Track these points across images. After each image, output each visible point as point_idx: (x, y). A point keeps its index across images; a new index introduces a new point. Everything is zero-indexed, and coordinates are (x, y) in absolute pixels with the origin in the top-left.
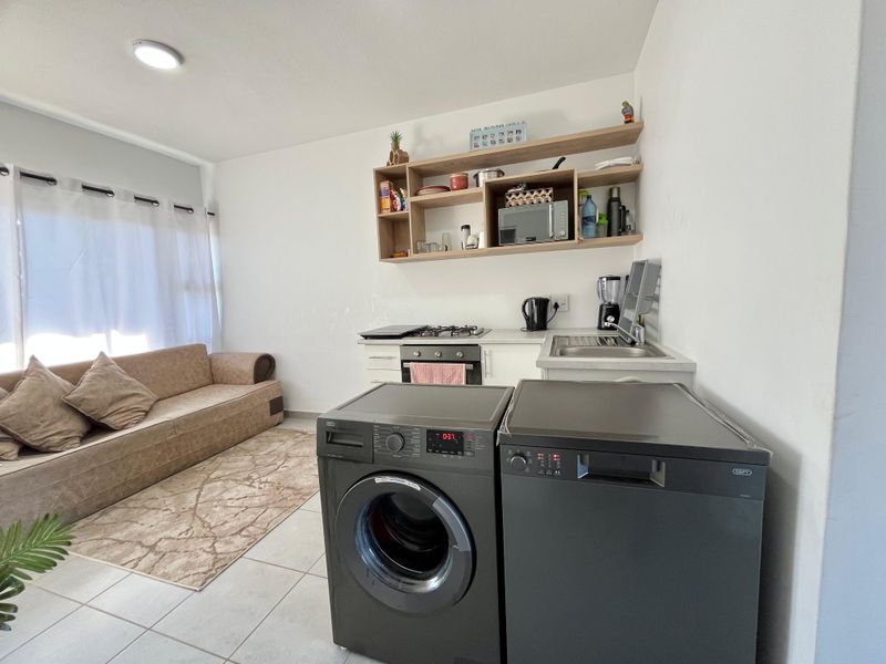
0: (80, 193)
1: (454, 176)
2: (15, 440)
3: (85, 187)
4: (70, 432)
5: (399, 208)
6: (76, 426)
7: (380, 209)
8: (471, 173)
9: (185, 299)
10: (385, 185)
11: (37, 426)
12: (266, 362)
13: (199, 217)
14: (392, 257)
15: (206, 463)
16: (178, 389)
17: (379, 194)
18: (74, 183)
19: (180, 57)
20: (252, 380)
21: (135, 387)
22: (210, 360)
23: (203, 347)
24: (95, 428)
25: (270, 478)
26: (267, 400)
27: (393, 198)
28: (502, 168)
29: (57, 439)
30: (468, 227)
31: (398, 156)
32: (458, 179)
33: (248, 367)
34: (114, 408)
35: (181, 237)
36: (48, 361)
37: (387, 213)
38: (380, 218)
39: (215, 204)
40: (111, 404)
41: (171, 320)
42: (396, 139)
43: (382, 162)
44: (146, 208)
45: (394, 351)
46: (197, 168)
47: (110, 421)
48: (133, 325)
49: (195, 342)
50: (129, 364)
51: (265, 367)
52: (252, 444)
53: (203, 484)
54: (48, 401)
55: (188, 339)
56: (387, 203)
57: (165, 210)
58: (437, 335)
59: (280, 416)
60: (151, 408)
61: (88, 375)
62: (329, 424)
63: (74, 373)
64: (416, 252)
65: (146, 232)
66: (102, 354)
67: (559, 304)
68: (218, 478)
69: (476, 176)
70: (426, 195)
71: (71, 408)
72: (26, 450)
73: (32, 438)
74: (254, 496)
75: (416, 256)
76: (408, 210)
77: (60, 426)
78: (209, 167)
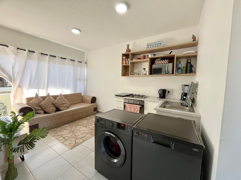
0: (60, 59)
1: (142, 55)
2: (44, 110)
3: (61, 58)
4: (53, 110)
5: (127, 63)
6: (54, 109)
7: (123, 63)
8: (147, 55)
9: (78, 82)
10: (124, 58)
11: (47, 108)
12: (94, 98)
13: (83, 63)
14: (125, 76)
15: (78, 121)
16: (75, 103)
17: (123, 60)
18: (59, 57)
19: (80, 31)
20: (90, 102)
21: (66, 102)
22: (82, 97)
23: (81, 94)
24: (58, 110)
25: (90, 127)
26: (93, 108)
27: (126, 61)
28: (155, 53)
29: (51, 111)
30: (145, 69)
31: (128, 50)
32: (143, 56)
33: (90, 99)
34: (62, 106)
35: (79, 68)
36: (51, 94)
37: (124, 65)
38: (122, 66)
39: (87, 61)
40: (61, 105)
41: (75, 87)
42: (128, 46)
43: (124, 52)
44: (72, 62)
45: (122, 100)
46: (84, 52)
47: (61, 108)
48: (68, 87)
49: (80, 92)
50: (66, 96)
51: (94, 100)
52: (88, 118)
53: (76, 126)
54: (50, 103)
55: (78, 92)
56: (124, 62)
57: (76, 62)
58: (133, 97)
59: (96, 112)
60: (69, 107)
61: (58, 98)
62: (98, 118)
63: (55, 97)
64: (131, 75)
65: (72, 67)
66: (61, 94)
67: (170, 91)
68: (80, 125)
69: (148, 55)
70: (135, 60)
71: (54, 105)
72: (45, 113)
73: (46, 110)
74: (86, 130)
75: (131, 76)
76: (129, 64)
77: (51, 108)
78: (86, 52)
